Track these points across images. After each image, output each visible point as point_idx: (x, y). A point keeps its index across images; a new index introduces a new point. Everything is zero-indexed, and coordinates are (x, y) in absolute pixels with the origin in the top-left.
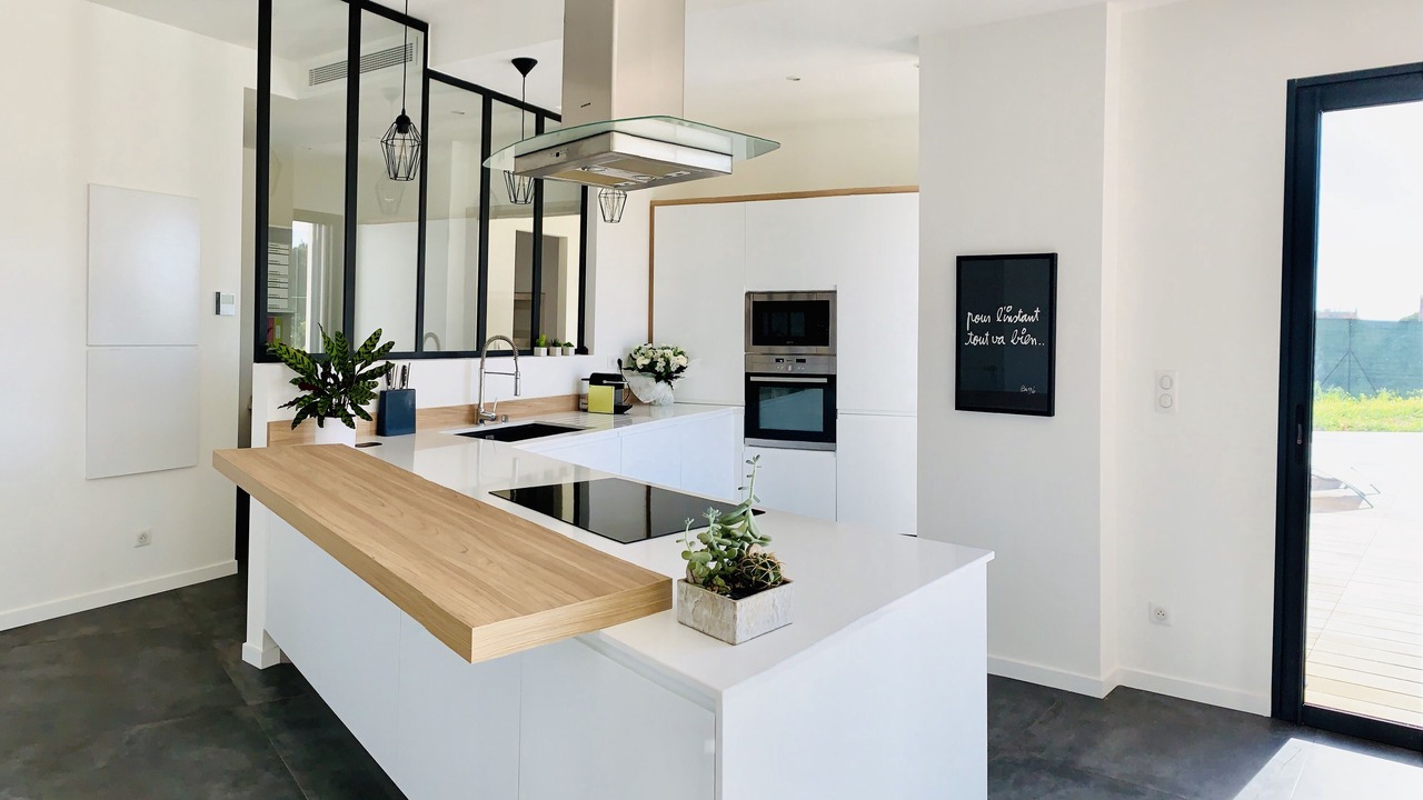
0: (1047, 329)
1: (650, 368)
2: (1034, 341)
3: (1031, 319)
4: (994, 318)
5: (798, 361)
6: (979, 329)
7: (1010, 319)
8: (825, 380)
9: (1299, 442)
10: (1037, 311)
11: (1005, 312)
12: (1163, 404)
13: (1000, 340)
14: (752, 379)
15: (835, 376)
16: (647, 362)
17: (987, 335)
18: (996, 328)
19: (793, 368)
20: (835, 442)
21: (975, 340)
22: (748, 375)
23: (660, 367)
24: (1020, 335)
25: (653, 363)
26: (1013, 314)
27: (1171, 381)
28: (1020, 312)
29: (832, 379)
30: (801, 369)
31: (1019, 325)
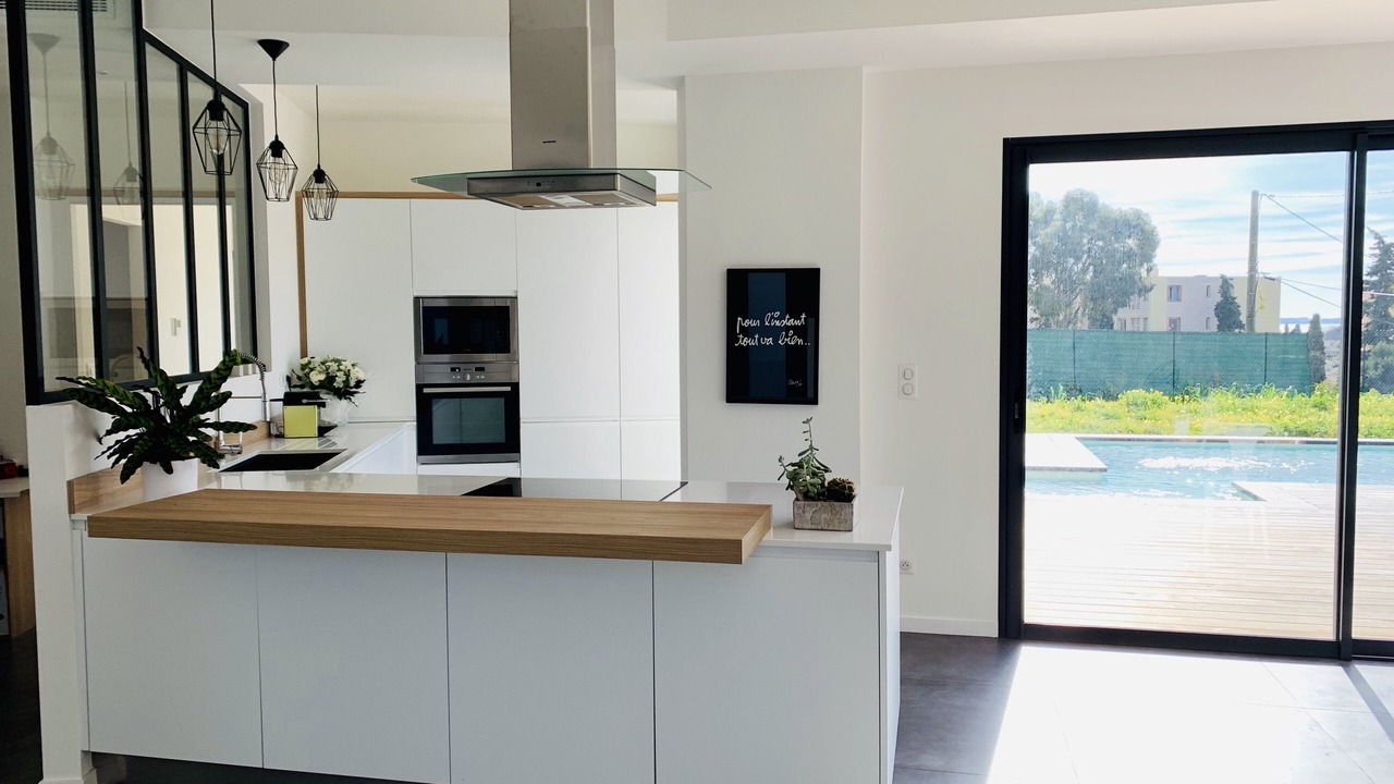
0: (810, 332)
1: (328, 383)
2: (800, 341)
3: (798, 323)
4: (763, 322)
5: (477, 369)
6: (746, 332)
7: (778, 323)
8: (508, 389)
9: (1017, 417)
10: (803, 316)
11: (772, 317)
12: (905, 392)
13: (768, 341)
14: (426, 390)
15: (518, 384)
16: (322, 377)
17: (757, 336)
18: (764, 331)
19: (471, 377)
20: (519, 451)
21: (745, 341)
22: (419, 388)
23: (339, 382)
24: (787, 336)
25: (331, 379)
26: (780, 318)
27: (913, 374)
28: (788, 317)
29: (515, 386)
30: (481, 377)
31: (787, 328)
